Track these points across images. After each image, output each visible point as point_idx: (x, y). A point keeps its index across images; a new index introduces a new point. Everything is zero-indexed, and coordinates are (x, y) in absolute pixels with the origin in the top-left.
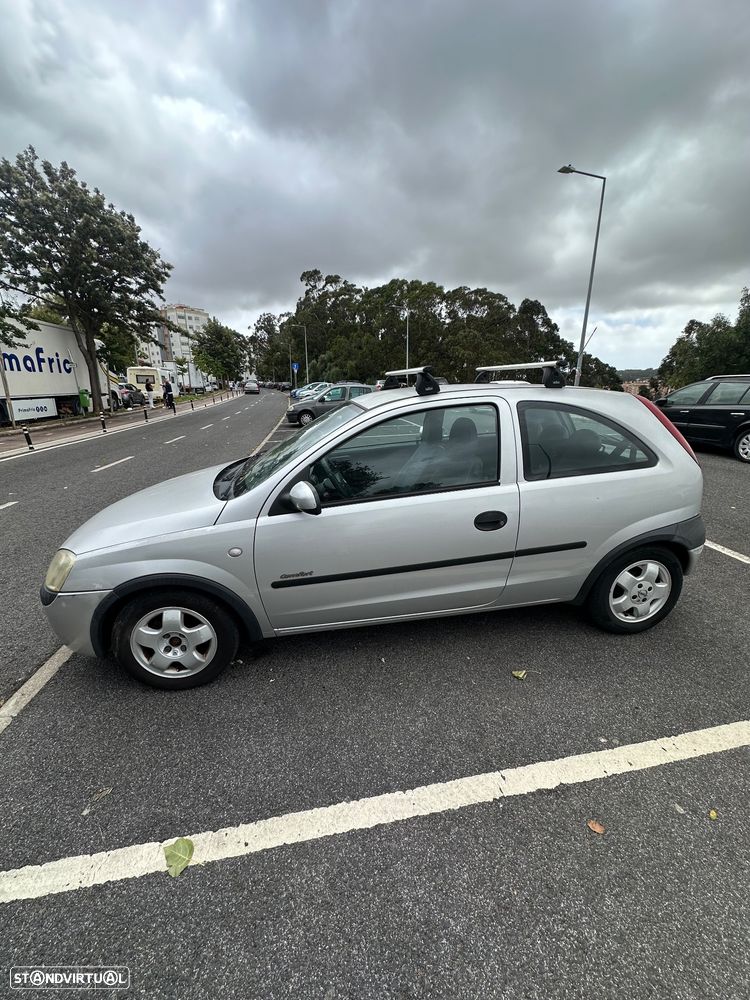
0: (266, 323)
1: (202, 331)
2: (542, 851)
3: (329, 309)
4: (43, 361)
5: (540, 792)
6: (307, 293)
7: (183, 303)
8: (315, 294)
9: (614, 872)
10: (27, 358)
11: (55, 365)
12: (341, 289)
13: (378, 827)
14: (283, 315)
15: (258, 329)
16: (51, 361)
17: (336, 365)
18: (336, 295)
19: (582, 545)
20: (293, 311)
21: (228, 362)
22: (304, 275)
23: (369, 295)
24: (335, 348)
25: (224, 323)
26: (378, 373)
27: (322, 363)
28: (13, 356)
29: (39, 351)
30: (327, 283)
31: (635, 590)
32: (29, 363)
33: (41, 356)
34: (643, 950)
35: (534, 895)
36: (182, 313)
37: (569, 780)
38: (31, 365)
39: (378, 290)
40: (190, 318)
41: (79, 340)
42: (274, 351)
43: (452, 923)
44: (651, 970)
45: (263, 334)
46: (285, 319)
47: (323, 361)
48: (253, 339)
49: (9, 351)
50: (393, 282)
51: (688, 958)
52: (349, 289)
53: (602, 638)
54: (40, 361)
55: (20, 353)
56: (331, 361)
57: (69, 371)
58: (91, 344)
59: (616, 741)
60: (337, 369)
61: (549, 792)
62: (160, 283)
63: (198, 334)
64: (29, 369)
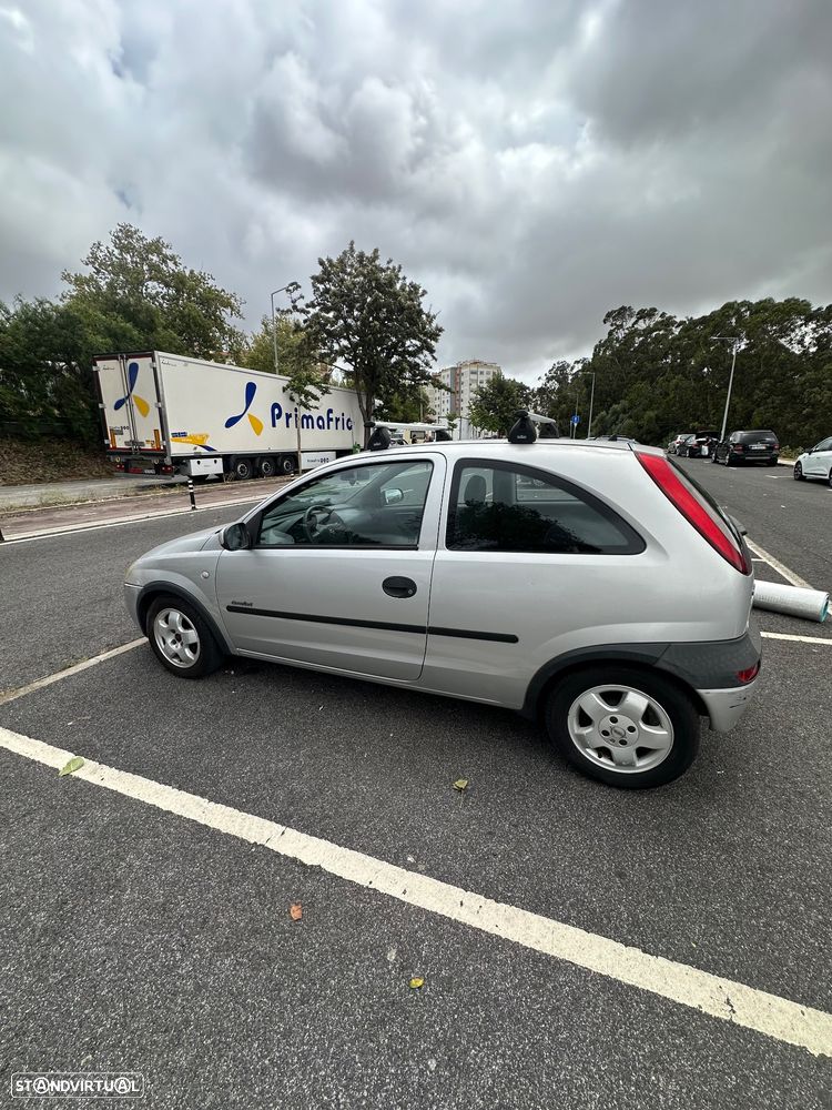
0: (560, 373)
1: (485, 385)
2: (236, 897)
3: (636, 350)
4: (332, 420)
5: (294, 860)
6: (610, 333)
7: (477, 359)
8: (621, 334)
9: (261, 949)
10: (320, 418)
11: (340, 423)
12: (657, 323)
13: (169, 812)
14: (577, 362)
15: (549, 379)
16: (337, 420)
17: (630, 417)
18: (649, 331)
19: (513, 639)
20: (589, 356)
21: (506, 417)
22: (609, 315)
23: (690, 326)
24: (633, 396)
25: (507, 376)
26: (687, 425)
27: (613, 414)
28: (310, 417)
29: (330, 411)
30: (639, 319)
31: (607, 724)
32: (321, 422)
33: (331, 416)
34: (202, 1007)
35: (189, 917)
36: (474, 369)
37: (329, 867)
38: (323, 424)
39: (704, 320)
40: (482, 373)
41: (360, 401)
42: (560, 402)
43: (128, 892)
44: (187, 1022)
45: (555, 385)
46: (580, 366)
47: (615, 412)
48: (542, 390)
49: (307, 413)
50: (728, 306)
51: (220, 1042)
52: (667, 322)
53: (563, 776)
54: (330, 420)
55: (315, 414)
56: (624, 412)
57: (350, 428)
58: (370, 403)
59: (421, 867)
60: (631, 421)
61: (304, 865)
62: (433, 342)
63: (481, 389)
64: (320, 427)
